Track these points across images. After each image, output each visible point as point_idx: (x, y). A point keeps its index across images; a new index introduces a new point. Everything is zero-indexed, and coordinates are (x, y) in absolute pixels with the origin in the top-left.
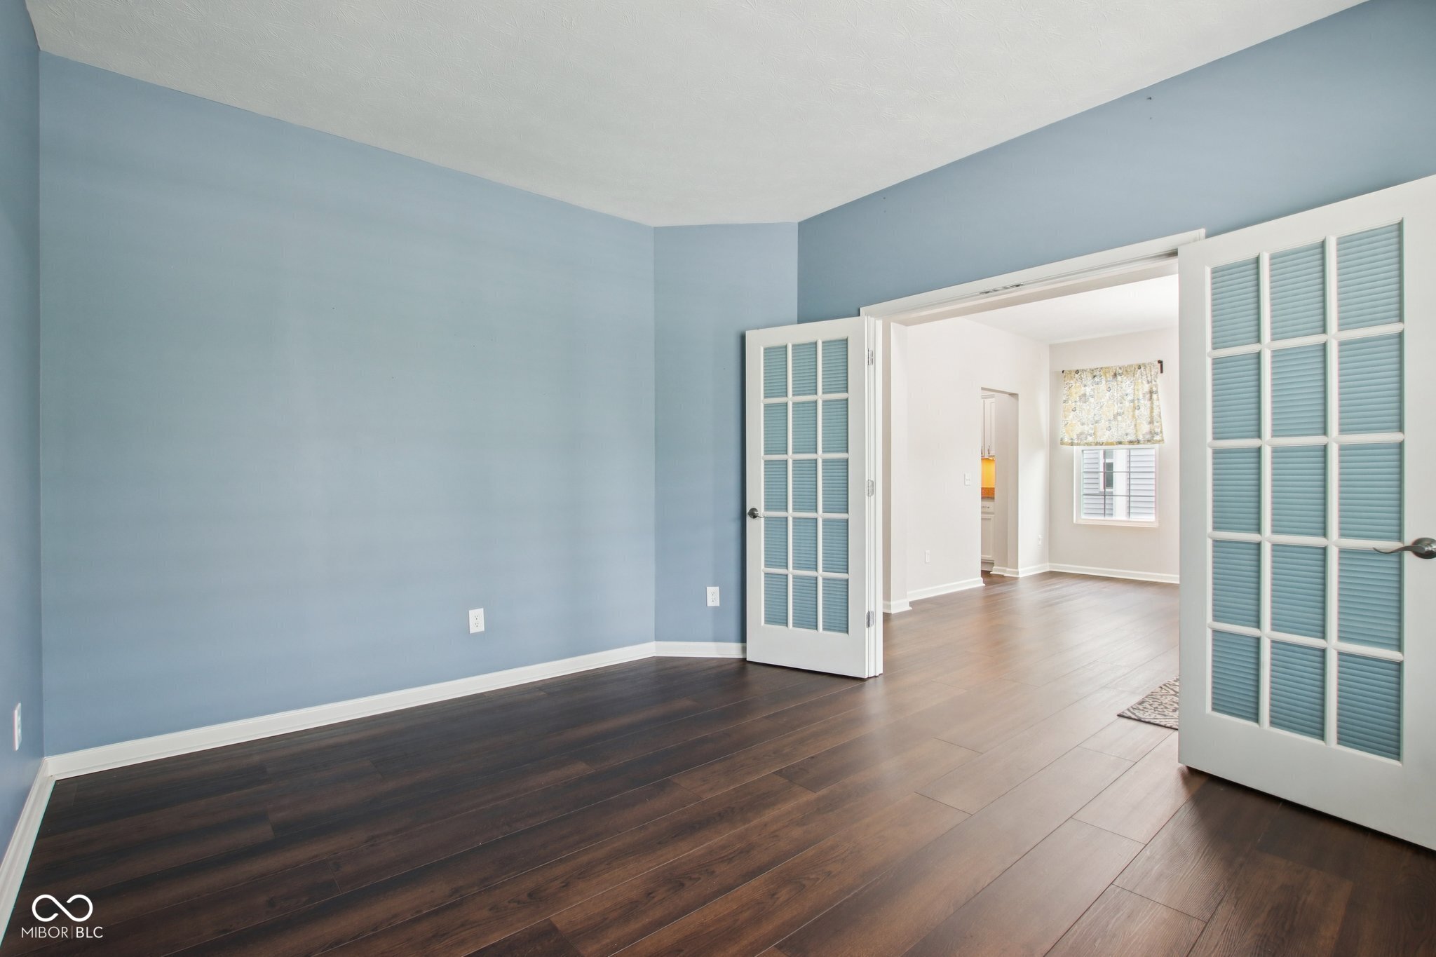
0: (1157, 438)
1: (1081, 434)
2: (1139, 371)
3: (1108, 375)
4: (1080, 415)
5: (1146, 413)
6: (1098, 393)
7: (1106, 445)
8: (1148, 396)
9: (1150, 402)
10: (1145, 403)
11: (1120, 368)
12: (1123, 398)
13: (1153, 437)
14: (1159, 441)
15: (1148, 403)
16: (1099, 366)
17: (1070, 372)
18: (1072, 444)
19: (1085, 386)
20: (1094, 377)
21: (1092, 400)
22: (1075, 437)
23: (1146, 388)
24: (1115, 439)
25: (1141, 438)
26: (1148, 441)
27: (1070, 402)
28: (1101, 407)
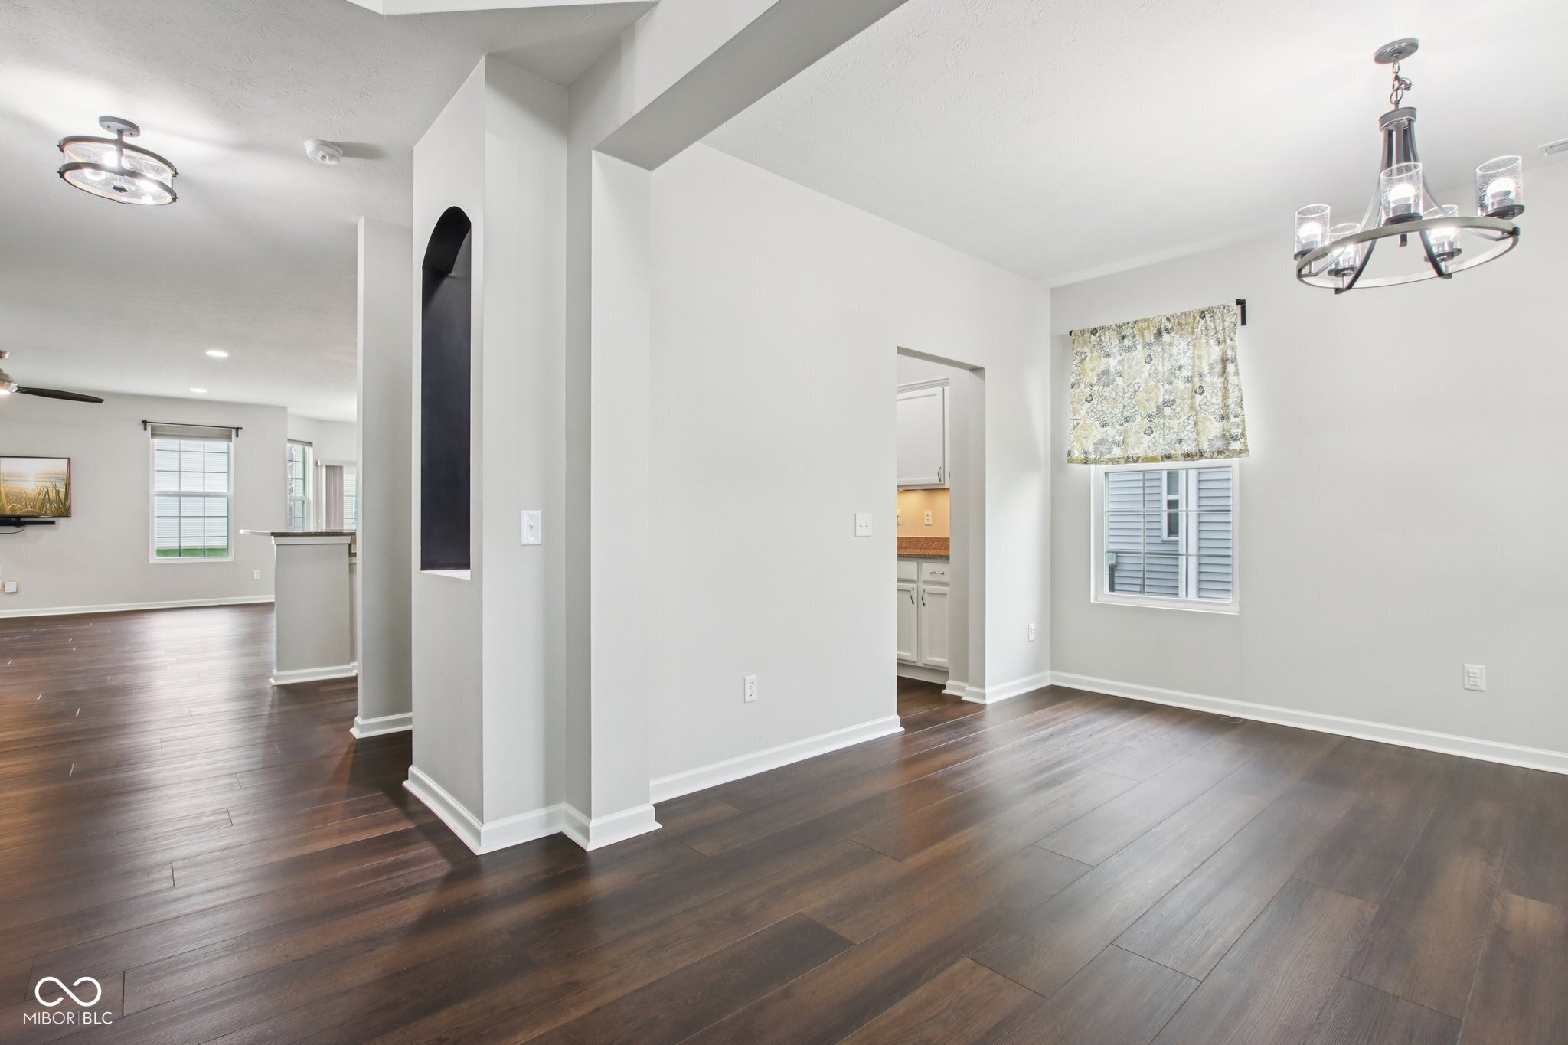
0: (1236, 446)
1: (1102, 441)
2: (1202, 322)
3: (1146, 333)
4: (1099, 408)
5: (1214, 400)
6: (1130, 367)
7: (1143, 461)
8: (1218, 368)
9: (1221, 380)
10: (1213, 381)
11: (1168, 319)
12: (1173, 373)
13: (1228, 444)
14: (1240, 452)
15: (1219, 382)
16: (1132, 319)
17: (1083, 332)
18: (1086, 461)
19: (1107, 355)
20: (1123, 338)
21: (1119, 381)
22: (1091, 448)
23: (1215, 352)
24: (1159, 452)
25: (1205, 447)
26: (1220, 452)
27: (1082, 386)
28: (1135, 392)
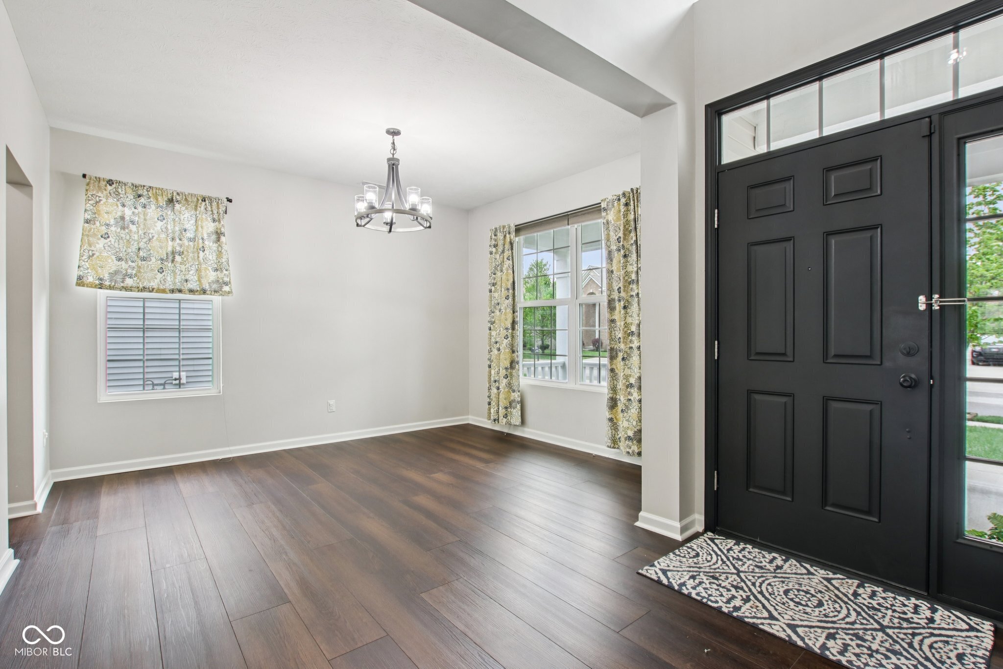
0: (226, 289)
1: (116, 272)
2: (204, 203)
3: (160, 198)
4: (116, 245)
5: (210, 257)
6: (145, 220)
7: (157, 292)
8: (214, 237)
9: (216, 245)
10: (210, 244)
11: (178, 194)
12: (181, 233)
13: (222, 287)
14: (229, 293)
15: (214, 246)
16: (148, 184)
17: (99, 180)
18: (101, 286)
19: (124, 206)
20: (139, 196)
21: (133, 228)
22: (106, 277)
23: (210, 227)
24: (169, 285)
25: (207, 287)
26: (215, 291)
27: (98, 224)
28: (150, 240)
